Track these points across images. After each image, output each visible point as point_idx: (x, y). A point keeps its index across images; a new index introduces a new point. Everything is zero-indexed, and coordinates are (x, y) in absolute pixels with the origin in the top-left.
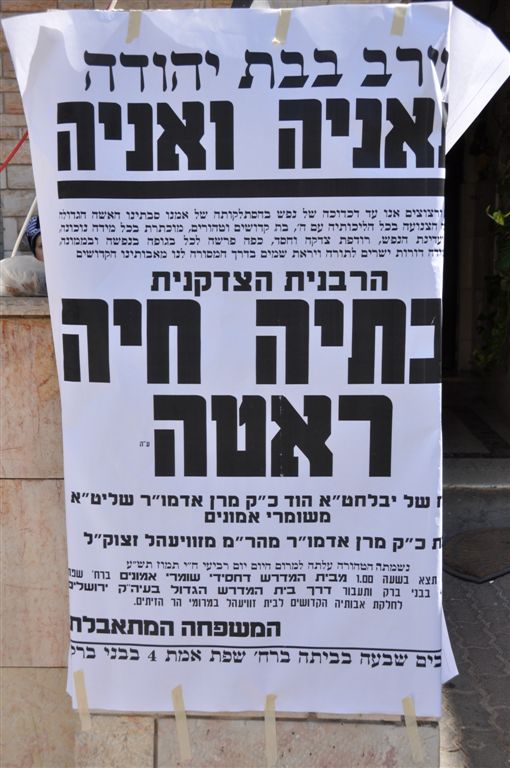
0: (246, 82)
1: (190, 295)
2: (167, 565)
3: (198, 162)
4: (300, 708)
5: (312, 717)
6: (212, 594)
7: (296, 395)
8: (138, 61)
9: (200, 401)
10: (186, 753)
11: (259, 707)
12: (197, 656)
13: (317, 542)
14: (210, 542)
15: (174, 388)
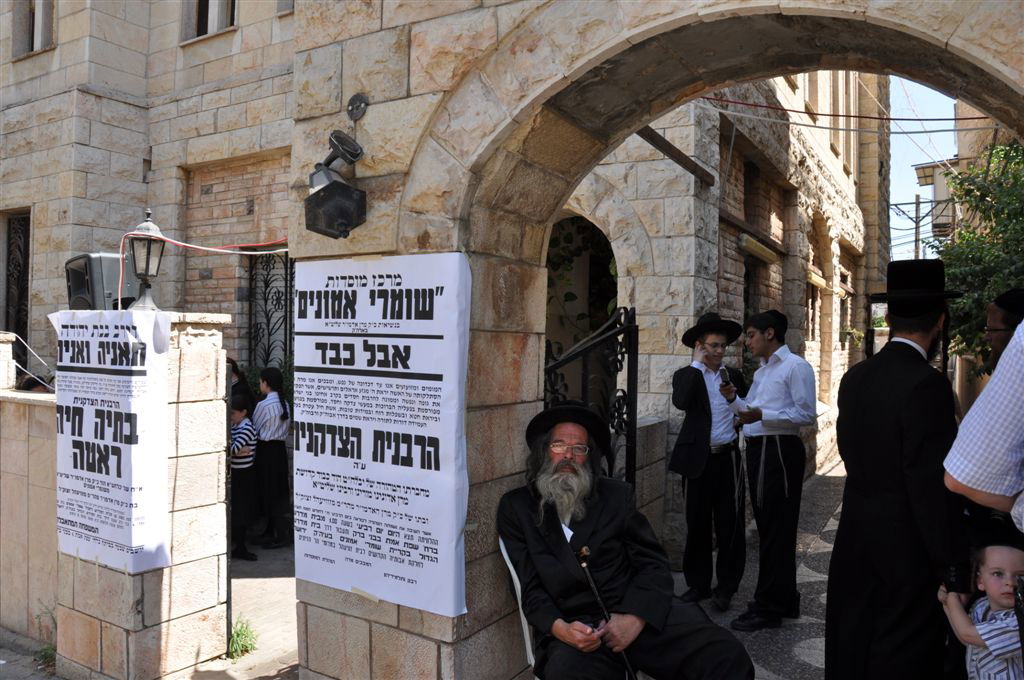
0: (93, 335)
1: (81, 406)
2: (77, 501)
3: (83, 362)
4: (103, 563)
5: (106, 567)
6: (84, 514)
7: (102, 443)
8: (73, 327)
9: (82, 442)
10: (80, 573)
11: (94, 560)
12: (81, 537)
13: (106, 499)
14: (84, 494)
15: (77, 438)
